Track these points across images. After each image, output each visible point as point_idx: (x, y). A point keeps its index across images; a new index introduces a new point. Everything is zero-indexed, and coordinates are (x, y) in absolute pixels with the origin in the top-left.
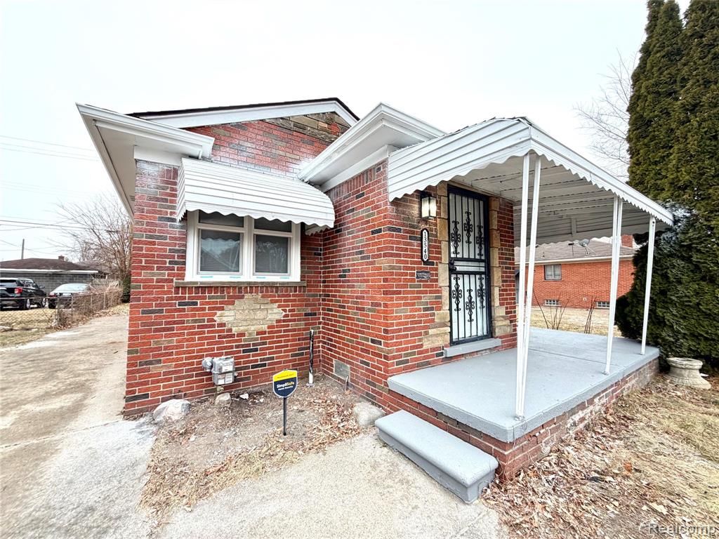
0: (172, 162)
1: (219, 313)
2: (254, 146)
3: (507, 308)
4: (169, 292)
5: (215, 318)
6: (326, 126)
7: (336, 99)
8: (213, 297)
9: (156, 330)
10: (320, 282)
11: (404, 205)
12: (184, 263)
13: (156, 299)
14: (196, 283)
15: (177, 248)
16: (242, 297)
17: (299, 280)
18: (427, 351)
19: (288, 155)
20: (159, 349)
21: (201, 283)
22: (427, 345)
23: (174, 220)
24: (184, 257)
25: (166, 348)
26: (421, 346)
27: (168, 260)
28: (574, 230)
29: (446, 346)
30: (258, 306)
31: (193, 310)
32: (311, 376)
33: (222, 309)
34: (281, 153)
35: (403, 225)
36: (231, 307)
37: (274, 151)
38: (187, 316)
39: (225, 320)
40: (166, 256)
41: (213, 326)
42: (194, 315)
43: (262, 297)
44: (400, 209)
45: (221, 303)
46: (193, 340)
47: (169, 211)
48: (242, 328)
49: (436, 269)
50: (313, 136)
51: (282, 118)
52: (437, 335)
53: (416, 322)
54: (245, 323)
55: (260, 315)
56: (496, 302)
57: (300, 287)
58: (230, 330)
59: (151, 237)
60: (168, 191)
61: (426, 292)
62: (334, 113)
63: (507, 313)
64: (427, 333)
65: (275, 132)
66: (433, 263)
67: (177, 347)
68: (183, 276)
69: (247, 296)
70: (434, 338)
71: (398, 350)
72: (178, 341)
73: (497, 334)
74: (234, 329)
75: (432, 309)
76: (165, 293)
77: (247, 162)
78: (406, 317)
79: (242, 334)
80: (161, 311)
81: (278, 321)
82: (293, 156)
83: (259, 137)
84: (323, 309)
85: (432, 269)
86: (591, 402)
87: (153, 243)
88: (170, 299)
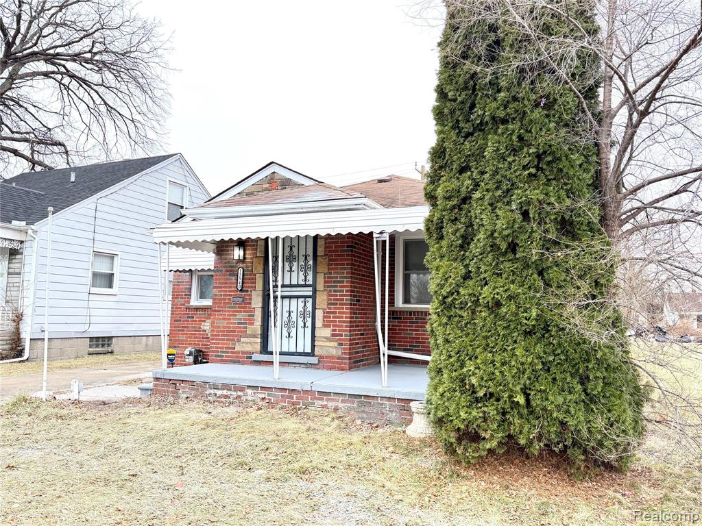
1: (203, 323)
3: (333, 330)
4: (184, 311)
5: (201, 326)
6: (268, 185)
7: (274, 162)
8: (200, 314)
9: (178, 330)
11: (226, 254)
12: (190, 295)
13: (179, 314)
14: (194, 306)
15: (188, 287)
18: (238, 353)
20: (179, 340)
22: (238, 348)
24: (190, 292)
25: (181, 340)
26: (234, 348)
27: (184, 294)
29: (256, 353)
31: (192, 321)
33: (205, 321)
35: (225, 267)
36: (208, 320)
38: (190, 324)
39: (206, 328)
40: (183, 292)
41: (199, 331)
42: (192, 324)
44: (223, 257)
45: (204, 318)
49: (250, 295)
52: (247, 343)
53: (231, 331)
56: (319, 323)
59: (178, 282)
61: (241, 312)
62: (274, 173)
63: (333, 335)
64: (239, 340)
66: (247, 291)
67: (185, 340)
68: (189, 302)
70: (244, 345)
71: (216, 348)
72: (186, 337)
75: (245, 323)
76: (182, 311)
78: (223, 327)
80: (181, 320)
85: (247, 295)
86: (242, 389)
87: (179, 285)
88: (184, 314)
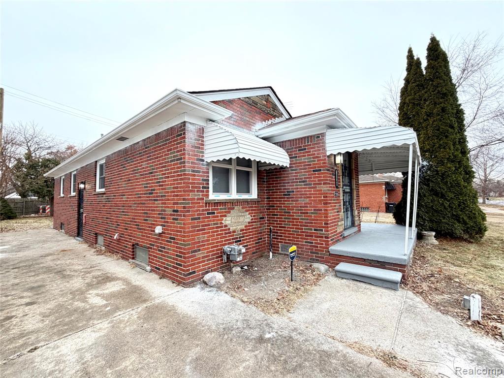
0: (202, 123)
1: (224, 218)
2: (236, 115)
3: (358, 211)
4: (202, 206)
5: (223, 222)
6: (265, 103)
7: (271, 87)
8: (221, 209)
9: (198, 231)
10: (265, 198)
11: (331, 158)
12: (208, 188)
13: (197, 211)
14: (215, 200)
15: (205, 178)
16: (233, 209)
17: (257, 198)
18: (338, 234)
19: (250, 120)
20: (199, 242)
21: (218, 200)
22: (338, 231)
23: (203, 160)
24: (208, 184)
25: (202, 241)
26: (336, 231)
27: (201, 186)
28: (374, 169)
29: (343, 231)
30: (240, 214)
31: (213, 217)
32: (271, 254)
33: (225, 216)
34: (248, 119)
35: (330, 168)
36: (229, 214)
37: (244, 118)
38: (211, 221)
39: (227, 223)
40: (200, 184)
41: (222, 227)
42: (214, 221)
43: (242, 208)
44: (329, 159)
45: (225, 212)
46: (214, 236)
47: (201, 154)
48: (234, 228)
50: (260, 109)
51: (247, 98)
52: (341, 225)
53: (335, 219)
54: (235, 225)
55: (241, 219)
56: (355, 208)
57: (257, 202)
58: (229, 229)
59: (193, 171)
60: (200, 142)
61: (337, 203)
62: (269, 95)
63: (358, 213)
64: (338, 224)
65: (245, 106)
66: (339, 188)
67: (208, 240)
68: (208, 196)
69: (236, 207)
70: (340, 227)
71: (331, 234)
72: (208, 237)
73: (356, 225)
74: (231, 228)
75: (339, 211)
77: (233, 124)
78: (332, 216)
79: (234, 232)
80: (199, 218)
81: (249, 223)
82: (252, 121)
83: (238, 109)
84: (267, 215)
85: (339, 191)
87: (194, 175)
88: (203, 210)
